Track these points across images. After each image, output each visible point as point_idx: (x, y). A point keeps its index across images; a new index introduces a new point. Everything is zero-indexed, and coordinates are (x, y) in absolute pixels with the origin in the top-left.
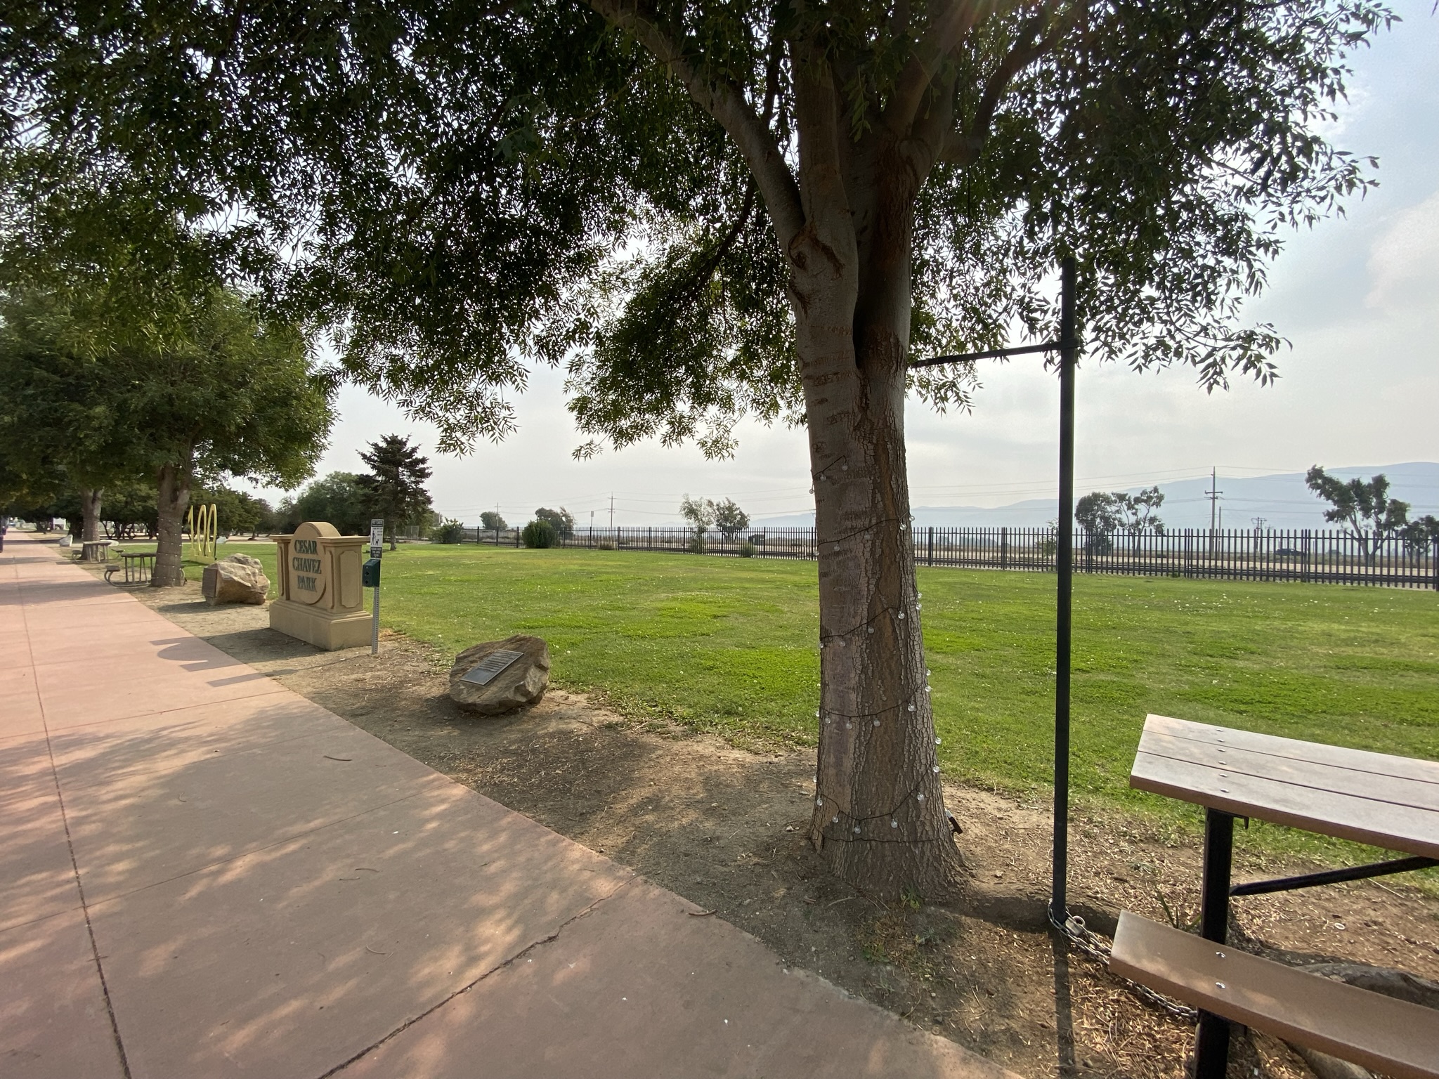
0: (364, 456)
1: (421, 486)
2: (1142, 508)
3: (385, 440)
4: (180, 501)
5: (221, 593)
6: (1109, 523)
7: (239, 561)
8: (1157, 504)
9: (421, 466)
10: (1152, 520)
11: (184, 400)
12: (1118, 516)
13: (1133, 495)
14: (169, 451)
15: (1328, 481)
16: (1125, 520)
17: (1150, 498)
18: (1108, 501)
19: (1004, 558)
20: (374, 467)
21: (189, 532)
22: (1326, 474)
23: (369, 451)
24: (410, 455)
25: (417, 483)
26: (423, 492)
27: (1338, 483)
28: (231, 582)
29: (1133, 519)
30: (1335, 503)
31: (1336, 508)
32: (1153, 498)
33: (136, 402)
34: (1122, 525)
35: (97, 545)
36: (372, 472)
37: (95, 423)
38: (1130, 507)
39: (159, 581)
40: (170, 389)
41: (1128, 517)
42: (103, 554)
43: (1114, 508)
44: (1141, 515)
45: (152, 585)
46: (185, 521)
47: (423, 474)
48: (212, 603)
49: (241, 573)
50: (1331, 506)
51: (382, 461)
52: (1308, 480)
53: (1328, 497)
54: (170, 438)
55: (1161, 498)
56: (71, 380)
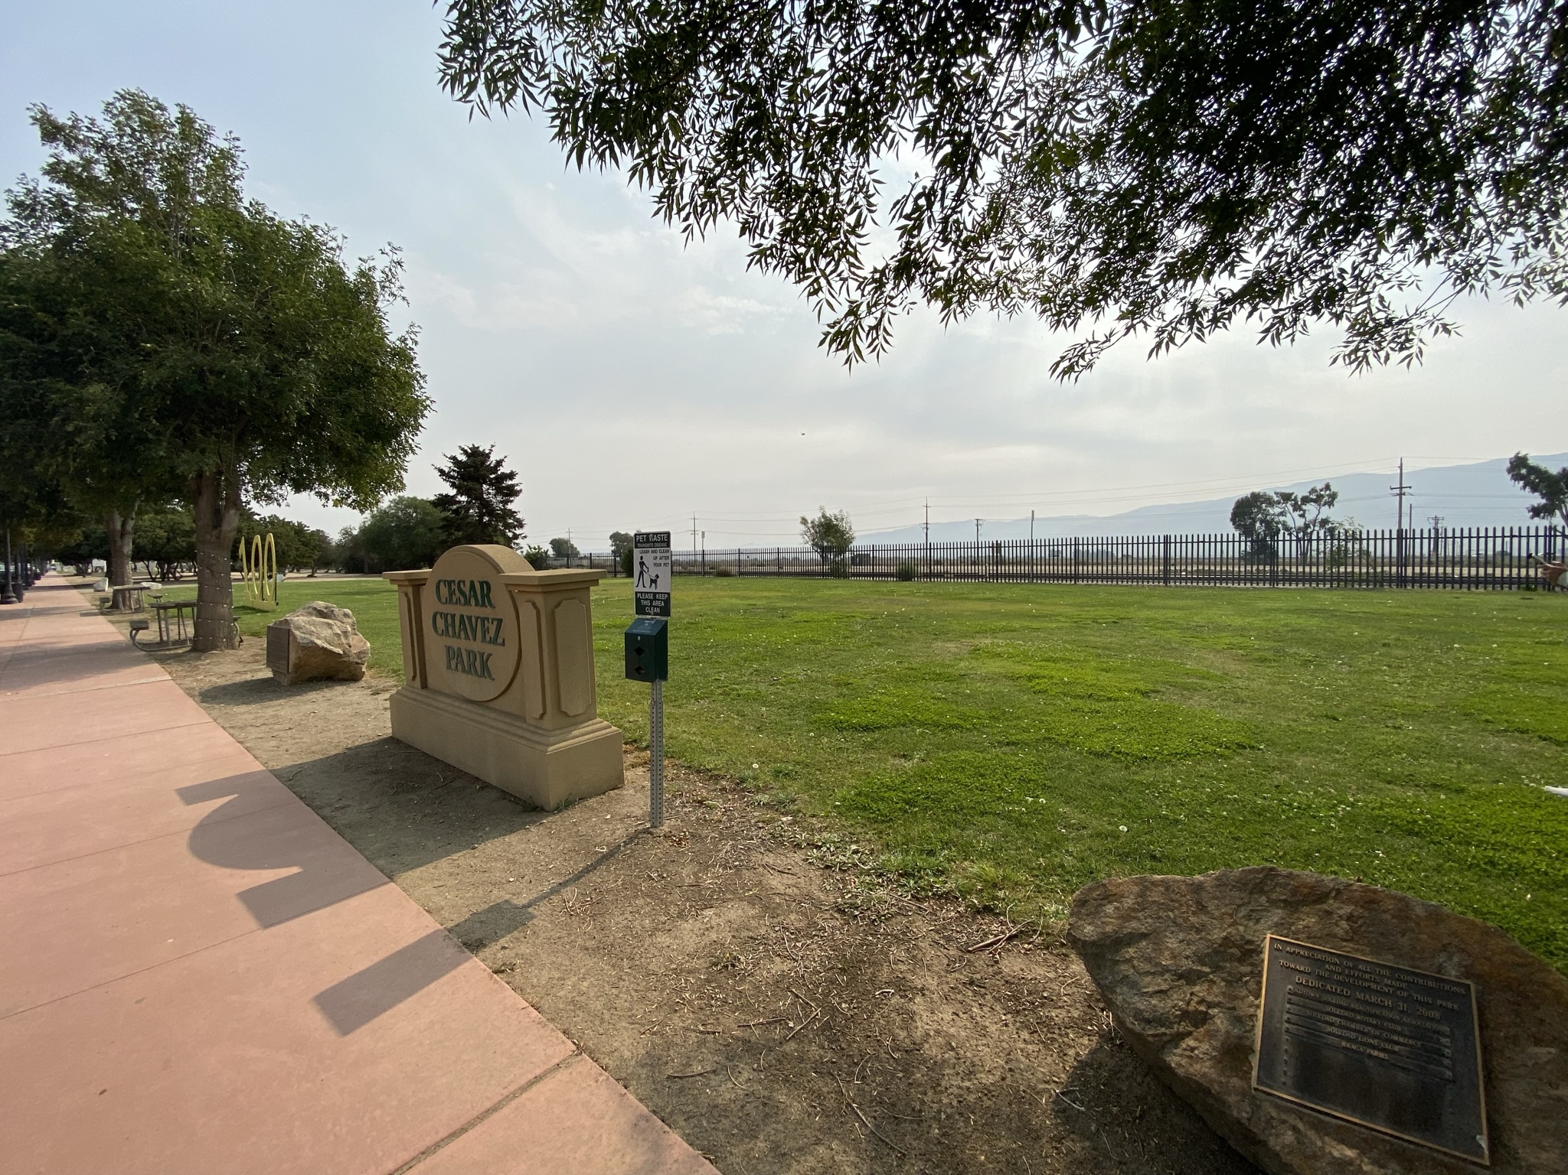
0: (442, 472)
1: (510, 506)
2: (1311, 510)
3: (465, 452)
4: (225, 527)
5: (297, 667)
6: (1272, 530)
7: (321, 614)
8: (1330, 504)
9: (509, 482)
10: (1324, 522)
11: (221, 373)
12: (1282, 518)
13: (1300, 493)
14: (203, 452)
15: (1534, 470)
16: (1290, 524)
17: (1320, 497)
18: (1270, 502)
19: (1166, 571)
20: (453, 485)
21: (241, 570)
22: (1531, 462)
23: (447, 465)
24: (495, 469)
25: (506, 503)
26: (512, 514)
27: (1546, 472)
28: (312, 649)
29: (1300, 522)
30: (1543, 496)
31: (1544, 501)
32: (1324, 496)
33: (148, 377)
34: (1287, 528)
35: (129, 590)
36: (452, 492)
37: (90, 410)
38: (1296, 508)
39: (202, 645)
40: (199, 358)
41: (1294, 520)
42: (138, 601)
43: (1277, 510)
44: (1310, 517)
45: (194, 650)
46: (235, 557)
47: (512, 492)
48: (285, 681)
49: (327, 633)
50: (1538, 500)
51: (463, 477)
52: (1509, 471)
53: (1534, 490)
54: (203, 433)
55: (1333, 496)
56: (53, 346)
